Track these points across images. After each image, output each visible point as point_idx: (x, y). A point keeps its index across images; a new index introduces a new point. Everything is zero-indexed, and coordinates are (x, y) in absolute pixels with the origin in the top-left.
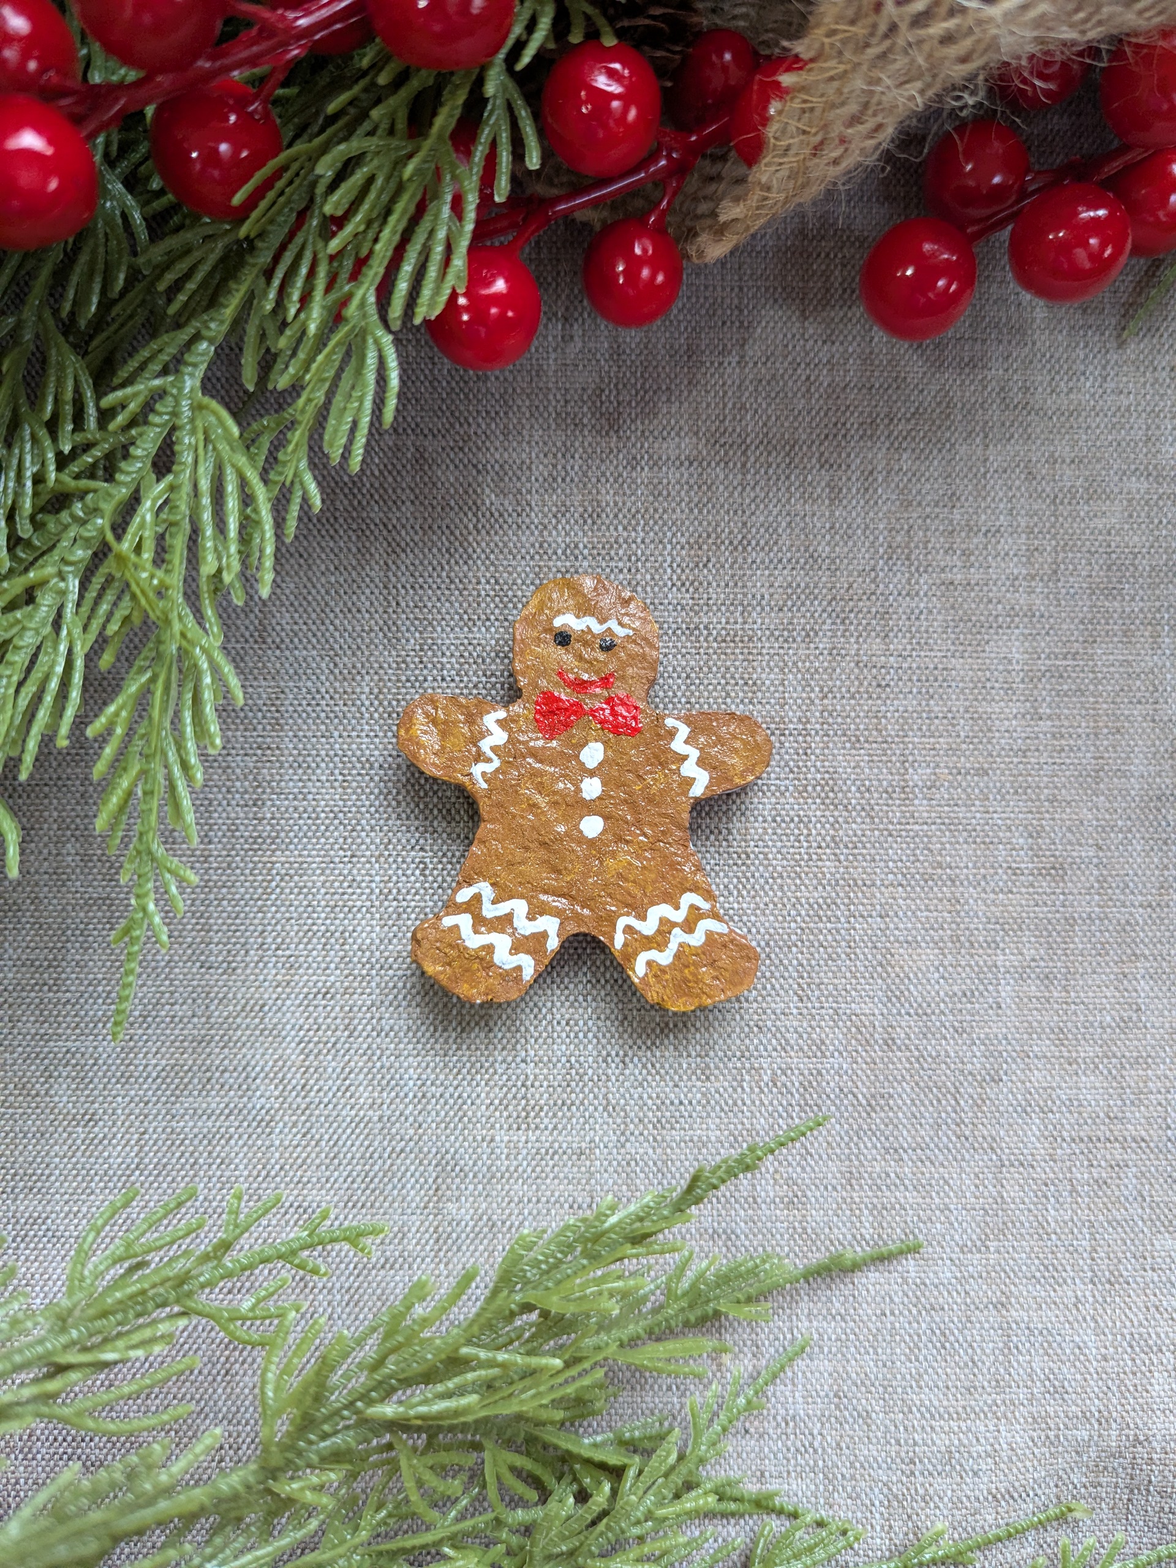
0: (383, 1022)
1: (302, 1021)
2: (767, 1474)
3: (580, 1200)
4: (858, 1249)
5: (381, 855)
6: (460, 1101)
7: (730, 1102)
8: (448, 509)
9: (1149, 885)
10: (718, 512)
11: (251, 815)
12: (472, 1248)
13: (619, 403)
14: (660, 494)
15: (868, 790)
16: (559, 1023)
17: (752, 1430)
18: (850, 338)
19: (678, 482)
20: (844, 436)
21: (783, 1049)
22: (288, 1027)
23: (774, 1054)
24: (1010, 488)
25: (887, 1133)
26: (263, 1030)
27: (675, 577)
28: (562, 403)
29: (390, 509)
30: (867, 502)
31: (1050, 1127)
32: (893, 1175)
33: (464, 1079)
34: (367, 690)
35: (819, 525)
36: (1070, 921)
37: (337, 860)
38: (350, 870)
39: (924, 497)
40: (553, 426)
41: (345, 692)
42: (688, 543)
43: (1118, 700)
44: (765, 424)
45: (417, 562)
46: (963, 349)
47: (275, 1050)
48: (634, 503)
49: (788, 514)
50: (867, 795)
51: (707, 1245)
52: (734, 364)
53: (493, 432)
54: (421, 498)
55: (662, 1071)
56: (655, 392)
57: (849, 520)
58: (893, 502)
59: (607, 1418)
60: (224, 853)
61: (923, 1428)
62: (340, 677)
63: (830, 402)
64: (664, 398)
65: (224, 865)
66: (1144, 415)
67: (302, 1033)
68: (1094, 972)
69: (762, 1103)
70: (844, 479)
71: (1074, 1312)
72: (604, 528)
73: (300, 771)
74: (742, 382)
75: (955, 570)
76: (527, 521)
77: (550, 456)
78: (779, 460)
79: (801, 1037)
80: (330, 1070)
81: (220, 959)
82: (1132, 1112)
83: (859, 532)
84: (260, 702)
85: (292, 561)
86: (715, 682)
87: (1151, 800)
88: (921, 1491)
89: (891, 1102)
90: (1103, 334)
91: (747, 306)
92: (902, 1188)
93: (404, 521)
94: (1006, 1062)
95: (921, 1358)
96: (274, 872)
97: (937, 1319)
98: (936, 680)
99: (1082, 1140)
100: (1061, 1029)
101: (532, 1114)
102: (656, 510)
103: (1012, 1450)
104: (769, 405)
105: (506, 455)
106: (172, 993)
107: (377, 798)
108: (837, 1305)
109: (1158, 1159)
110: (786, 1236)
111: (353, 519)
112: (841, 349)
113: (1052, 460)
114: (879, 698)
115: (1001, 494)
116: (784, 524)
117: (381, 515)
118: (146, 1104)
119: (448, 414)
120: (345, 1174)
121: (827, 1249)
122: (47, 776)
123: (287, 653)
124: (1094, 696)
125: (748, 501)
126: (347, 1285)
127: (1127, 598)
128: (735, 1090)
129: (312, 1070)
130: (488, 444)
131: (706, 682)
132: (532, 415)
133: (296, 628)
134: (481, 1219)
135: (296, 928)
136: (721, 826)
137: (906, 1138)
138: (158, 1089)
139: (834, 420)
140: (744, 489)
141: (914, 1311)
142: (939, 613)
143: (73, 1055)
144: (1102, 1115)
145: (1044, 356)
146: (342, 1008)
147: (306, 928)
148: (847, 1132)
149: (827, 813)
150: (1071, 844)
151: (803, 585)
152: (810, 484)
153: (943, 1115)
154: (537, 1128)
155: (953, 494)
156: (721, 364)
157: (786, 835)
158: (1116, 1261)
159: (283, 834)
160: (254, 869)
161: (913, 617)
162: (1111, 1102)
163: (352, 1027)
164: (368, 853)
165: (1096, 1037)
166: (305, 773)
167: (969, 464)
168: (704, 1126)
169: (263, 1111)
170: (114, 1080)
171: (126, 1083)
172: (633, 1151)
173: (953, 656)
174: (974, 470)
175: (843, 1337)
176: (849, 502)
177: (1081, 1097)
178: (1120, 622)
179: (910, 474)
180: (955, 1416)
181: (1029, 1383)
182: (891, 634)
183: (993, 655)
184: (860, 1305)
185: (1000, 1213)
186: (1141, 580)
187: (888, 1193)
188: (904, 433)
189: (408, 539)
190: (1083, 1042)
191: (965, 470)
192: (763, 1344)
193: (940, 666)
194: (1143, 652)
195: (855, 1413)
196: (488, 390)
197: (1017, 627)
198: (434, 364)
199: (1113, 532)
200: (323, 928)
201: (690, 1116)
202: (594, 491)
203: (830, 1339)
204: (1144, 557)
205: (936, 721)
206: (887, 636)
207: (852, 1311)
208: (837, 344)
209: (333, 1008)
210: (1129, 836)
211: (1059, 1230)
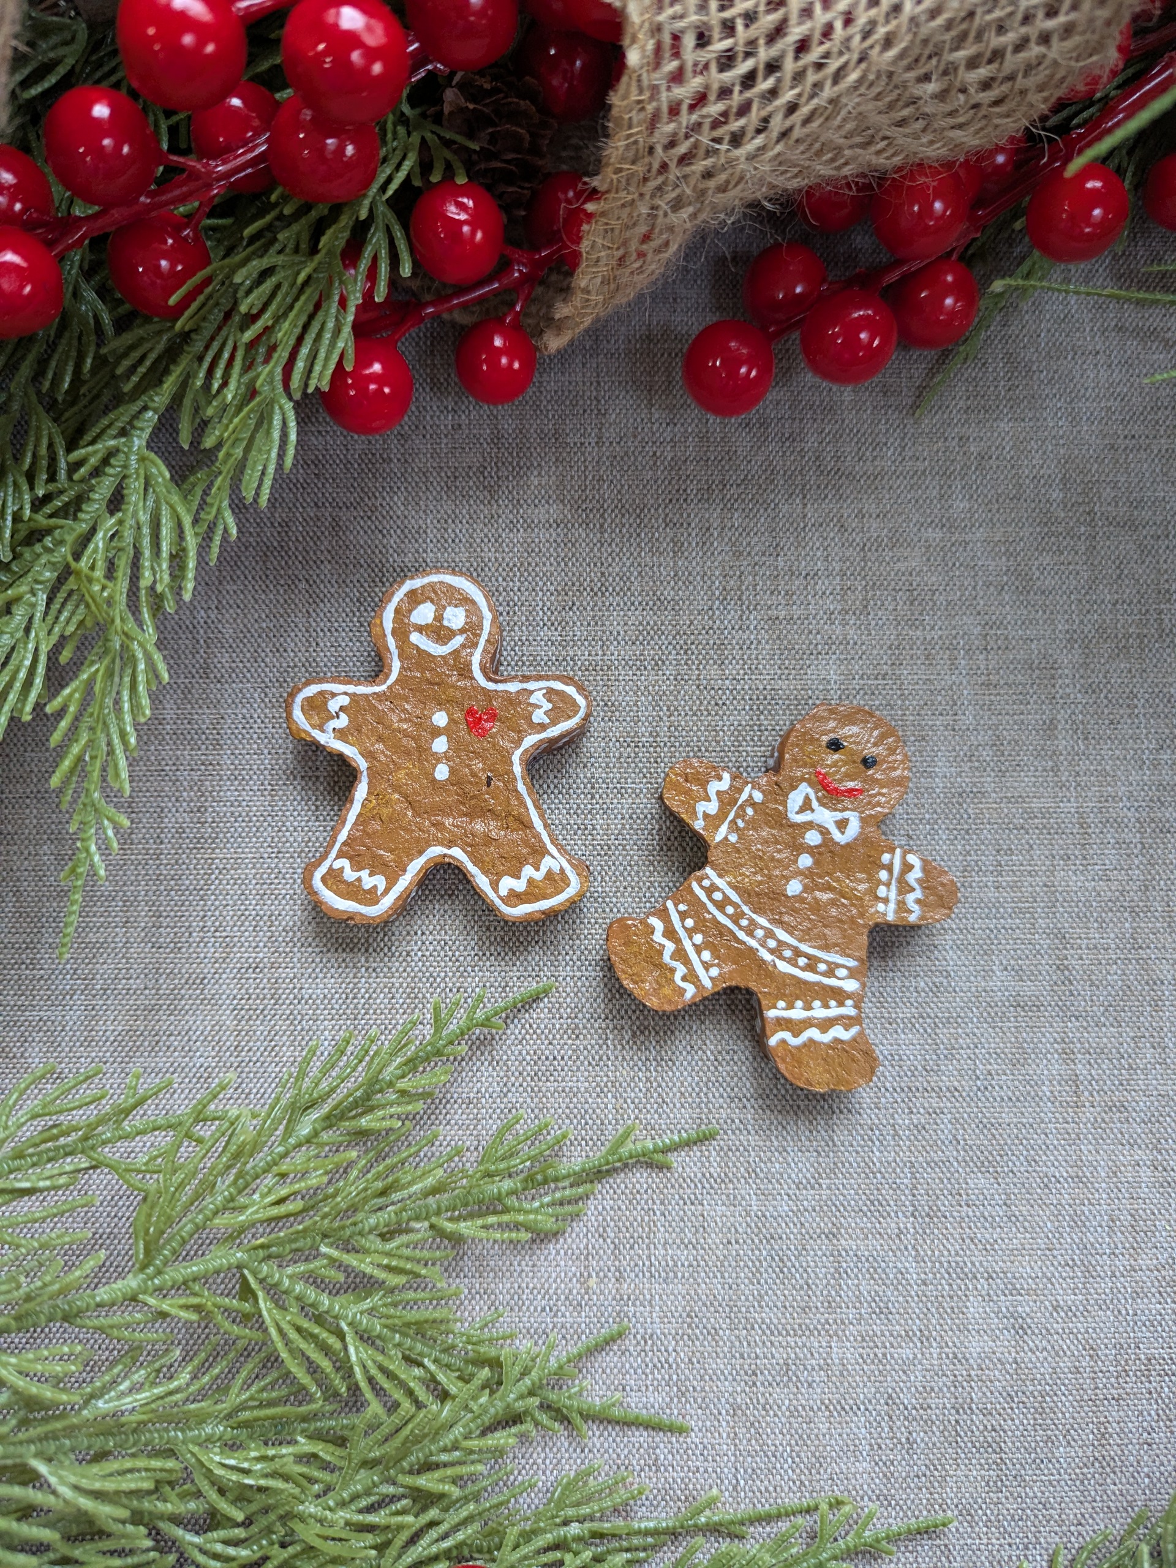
0: (303, 991)
1: (235, 991)
5: (302, 851)
8: (358, 566)
9: (954, 869)
10: (581, 564)
11: (195, 820)
13: (498, 478)
14: (533, 551)
16: (451, 990)
19: (548, 541)
20: (685, 500)
22: (224, 997)
24: (826, 539)
27: (546, 618)
28: (452, 478)
29: (311, 567)
30: (705, 554)
32: (737, 1121)
35: (664, 573)
37: (266, 855)
38: (277, 864)
39: (752, 548)
40: (445, 498)
42: (556, 590)
43: (923, 712)
44: (619, 492)
45: (333, 610)
46: (783, 425)
47: (213, 1016)
48: (511, 559)
49: (639, 565)
52: (593, 444)
53: (395, 504)
54: (337, 558)
55: (539, 1031)
57: (690, 568)
58: (727, 553)
60: (173, 851)
61: (764, 1343)
63: (673, 473)
64: (536, 473)
65: (173, 861)
66: (937, 477)
67: (235, 1002)
70: (685, 535)
71: (897, 1241)
72: (487, 579)
73: (236, 783)
74: (600, 458)
75: (780, 607)
77: (443, 521)
78: (631, 521)
80: (258, 1033)
81: (168, 940)
82: (946, 1066)
83: (699, 578)
84: (204, 727)
85: (231, 611)
87: (954, 797)
88: (762, 1400)
90: (900, 413)
91: (604, 397)
92: (745, 1132)
93: (322, 577)
95: (762, 1281)
96: (214, 866)
97: (776, 1247)
98: (765, 699)
99: (903, 1090)
102: (529, 564)
103: (843, 1365)
104: (622, 476)
105: (406, 522)
106: (128, 969)
107: (299, 804)
108: (689, 1235)
109: (969, 1106)
111: (282, 577)
112: (682, 430)
113: (861, 516)
114: (717, 714)
115: (818, 544)
116: (636, 573)
117: (304, 572)
119: (359, 490)
122: (28, 790)
123: (227, 686)
125: (605, 555)
127: (928, 628)
128: (601, 1047)
129: (243, 1033)
130: (391, 513)
132: (427, 489)
133: (233, 665)
135: (231, 913)
138: (115, 1051)
139: (676, 487)
140: (602, 545)
141: (757, 1241)
142: (767, 643)
143: (45, 1022)
144: (920, 1068)
145: (851, 431)
146: (269, 979)
147: (239, 913)
148: (697, 1084)
151: (652, 623)
152: (657, 540)
155: (777, 545)
156: (582, 444)
157: (641, 830)
158: (934, 1197)
159: (221, 835)
160: (198, 864)
161: (745, 647)
162: (927, 1057)
163: (277, 996)
164: (292, 850)
165: (912, 1000)
166: (240, 784)
167: (791, 520)
168: (575, 1079)
169: (202, 1069)
170: (78, 1044)
171: (88, 1046)
172: (514, 1100)
173: (780, 679)
174: (795, 525)
175: (695, 1263)
176: (690, 554)
177: (901, 1052)
178: (923, 647)
179: (740, 530)
180: (792, 1332)
181: (858, 1305)
182: (726, 662)
183: (814, 677)
184: (709, 1235)
185: (831, 1154)
186: (939, 613)
187: (733, 1137)
188: (736, 496)
189: (326, 591)
190: (900, 1004)
191: (787, 525)
192: (625, 1271)
193: (768, 687)
194: (943, 672)
195: (705, 1331)
196: (391, 470)
197: (834, 653)
198: (348, 450)
199: (914, 573)
200: (254, 913)
201: (563, 1070)
202: (479, 550)
203: (683, 1265)
204: (941, 594)
205: (766, 733)
206: (723, 663)
207: (702, 1241)
208: (679, 425)
209: (262, 980)
210: (936, 827)
211: (883, 1170)
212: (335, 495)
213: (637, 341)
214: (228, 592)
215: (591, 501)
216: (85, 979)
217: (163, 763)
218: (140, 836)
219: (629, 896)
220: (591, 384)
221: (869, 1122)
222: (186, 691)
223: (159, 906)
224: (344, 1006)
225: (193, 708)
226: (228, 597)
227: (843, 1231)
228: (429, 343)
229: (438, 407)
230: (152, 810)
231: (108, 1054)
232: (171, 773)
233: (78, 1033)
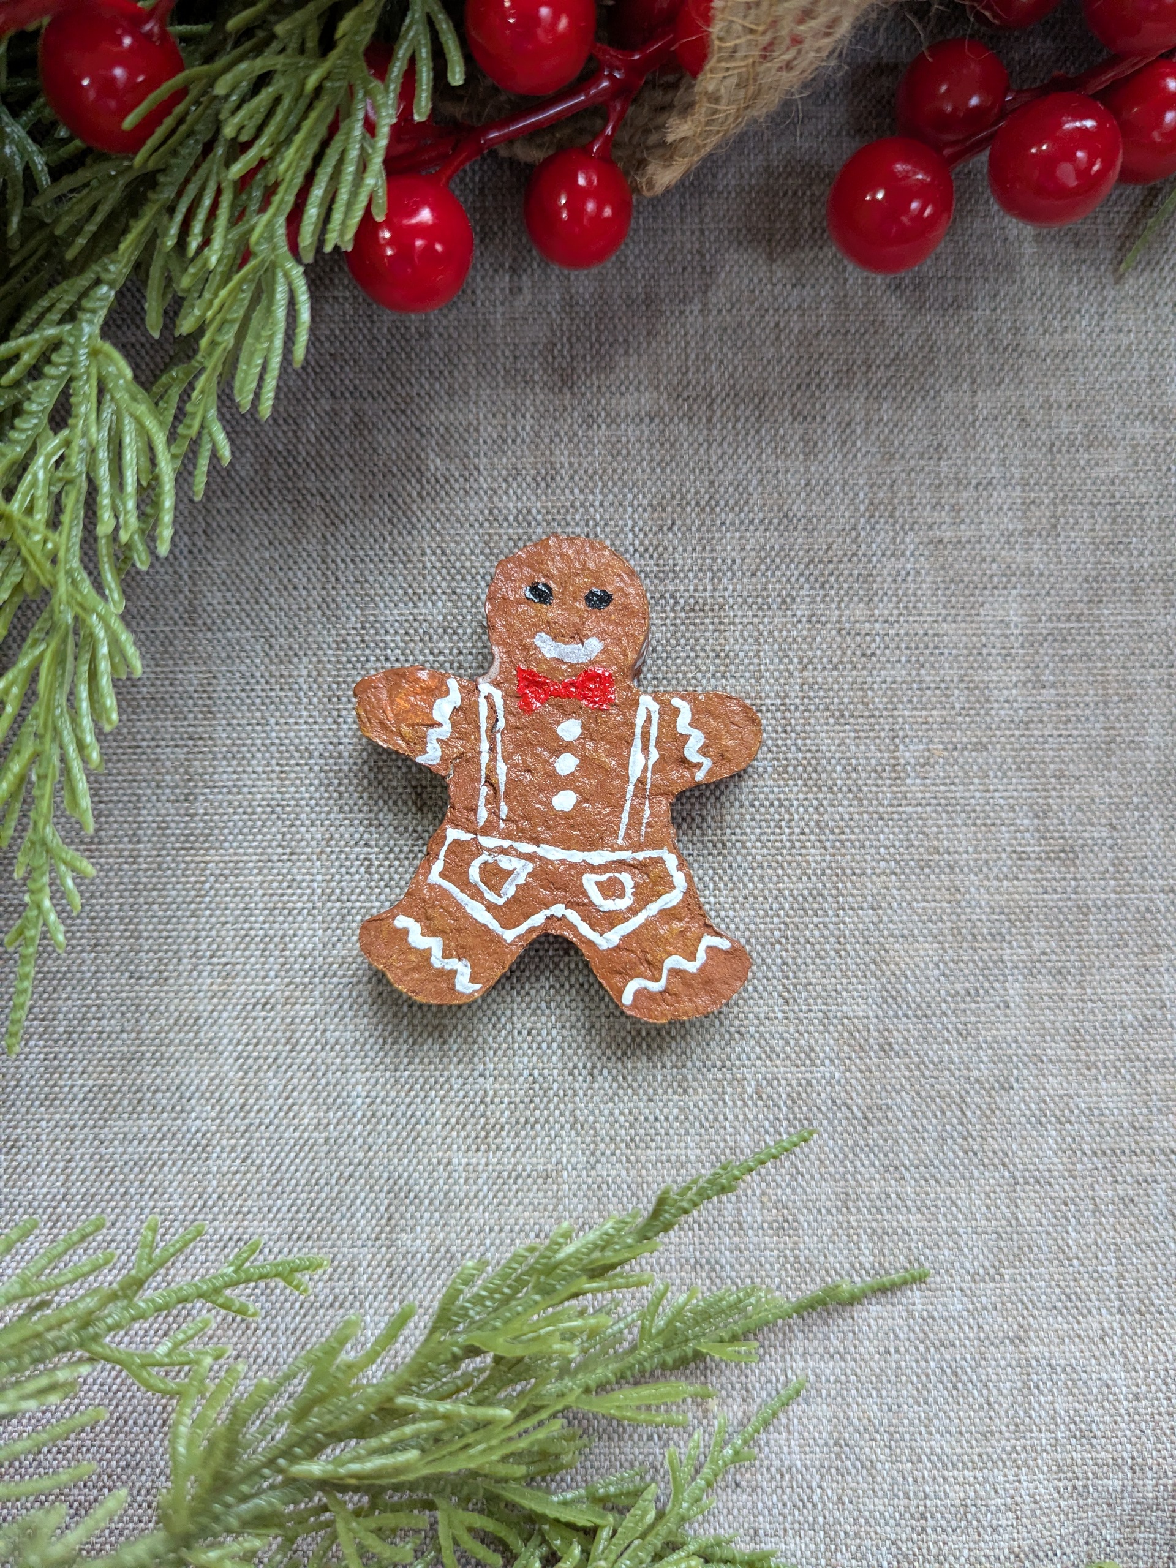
0: (328, 1034)
1: (240, 1034)
2: (761, 1532)
3: (547, 1228)
4: (857, 1279)
5: (322, 852)
6: (413, 1120)
7: (711, 1117)
8: (389, 476)
10: (682, 471)
11: (182, 812)
12: (429, 1283)
13: (572, 358)
14: (619, 453)
15: (855, 770)
16: (519, 1033)
17: (743, 1484)
18: (822, 281)
19: (638, 440)
20: (819, 386)
21: (768, 1057)
22: (225, 1041)
23: (758, 1063)
24: (1002, 437)
25: (886, 1149)
26: (197, 1046)
27: (637, 542)
28: (511, 359)
29: (327, 478)
30: (845, 456)
31: (1069, 1139)
32: (893, 1196)
33: (417, 1096)
34: (305, 672)
35: (793, 482)
36: (1084, 910)
37: (275, 858)
38: (290, 868)
39: (907, 449)
40: (502, 385)
41: (282, 676)
42: (651, 505)
43: (1129, 664)
44: (731, 376)
45: (357, 534)
46: (945, 289)
47: (211, 1067)
48: (591, 464)
49: (759, 471)
50: (854, 775)
51: (689, 1277)
52: (696, 313)
53: (437, 393)
54: (361, 465)
55: (635, 1085)
56: (611, 345)
57: (826, 476)
58: (873, 456)
59: (582, 1471)
60: (154, 853)
61: (934, 1479)
62: (276, 660)
63: (802, 350)
64: (621, 351)
65: (155, 866)
66: (1146, 354)
67: (240, 1048)
68: (1113, 966)
69: (746, 1118)
70: (819, 431)
71: (1101, 1346)
72: (558, 491)
73: (235, 762)
74: (705, 332)
75: (944, 527)
76: (475, 486)
77: (499, 416)
78: (748, 413)
79: (787, 1043)
80: (271, 1088)
81: (151, 968)
82: (1159, 1121)
83: (837, 488)
84: (191, 689)
85: (224, 537)
86: (683, 655)
87: (1170, 774)
88: (934, 1551)
89: (890, 1114)
90: (1098, 269)
91: (709, 251)
92: (904, 1210)
93: (343, 490)
94: (1017, 1068)
95: (930, 1400)
96: (208, 872)
97: (948, 1357)
98: (927, 647)
99: (1104, 1154)
100: (1077, 1030)
101: (493, 1134)
102: (614, 471)
103: (1036, 1502)
104: (735, 354)
105: (452, 417)
106: (99, 1007)
107: (316, 790)
108: (835, 1342)
110: (777, 1266)
111: (289, 490)
112: (813, 293)
113: (1048, 405)
114: (864, 668)
115: (992, 443)
116: (755, 482)
117: (318, 484)
118: (73, 1128)
119: (389, 375)
120: (289, 1202)
121: (823, 1280)
123: (219, 635)
124: (1103, 661)
125: (714, 458)
126: (293, 1326)
128: (716, 1104)
129: (251, 1088)
130: (432, 405)
131: (674, 655)
132: (479, 373)
133: (228, 607)
134: (438, 1251)
135: (232, 933)
136: (694, 814)
137: (907, 1155)
138: (84, 1112)
139: (806, 369)
140: (710, 445)
141: (922, 1349)
142: (928, 574)
144: (1126, 1125)
145: (1034, 293)
146: (283, 1019)
147: (243, 933)
148: (841, 1149)
149: (811, 796)
150: (1080, 823)
151: (777, 547)
152: (782, 438)
153: (948, 1128)
154: (498, 1149)
155: (940, 445)
156: (682, 313)
157: (766, 821)
158: (1146, 1288)
159: (216, 831)
160: (186, 869)
161: (899, 579)
162: (1136, 1111)
163: (294, 1041)
164: (309, 850)
165: (1117, 1038)
166: (239, 765)
167: (956, 412)
168: (683, 1144)
169: (199, 1135)
170: (37, 1103)
171: (51, 1105)
172: (605, 1173)
173: (945, 621)
174: (962, 418)
175: (843, 1378)
176: (826, 456)
177: (1102, 1105)
178: (1129, 579)
179: (891, 425)
180: (970, 1465)
181: (1052, 1427)
182: (876, 599)
183: (989, 619)
184: (861, 1342)
185: (1015, 1236)
186: (1149, 533)
187: (889, 1217)
188: (884, 381)
189: (347, 510)
190: (1102, 1044)
191: (952, 418)
192: (754, 1388)
193: (930, 632)
194: (1154, 611)
195: (858, 1464)
196: (431, 348)
197: (1015, 588)
198: (373, 322)
199: (1117, 481)
200: (261, 932)
201: (667, 1134)
202: (548, 453)
203: (828, 1381)
204: (1152, 508)
205: (928, 692)
206: (871, 600)
207: (852, 1349)
208: (808, 287)
209: (273, 1020)
210: (1146, 813)
211: (1081, 1255)
212: (357, 382)
213: (752, 175)
214: (219, 511)
215: (694, 388)
216: (43, 1020)
217: (139, 737)
218: (112, 832)
219: (753, 908)
220: (693, 233)
221: (1063, 1194)
222: (167, 643)
223: (138, 924)
224: (382, 1054)
225: (176, 664)
226: (219, 518)
227: (1032, 1334)
228: (477, 179)
229: (491, 264)
230: (126, 799)
231: (77, 1116)
232: (149, 751)
233: (37, 1089)
